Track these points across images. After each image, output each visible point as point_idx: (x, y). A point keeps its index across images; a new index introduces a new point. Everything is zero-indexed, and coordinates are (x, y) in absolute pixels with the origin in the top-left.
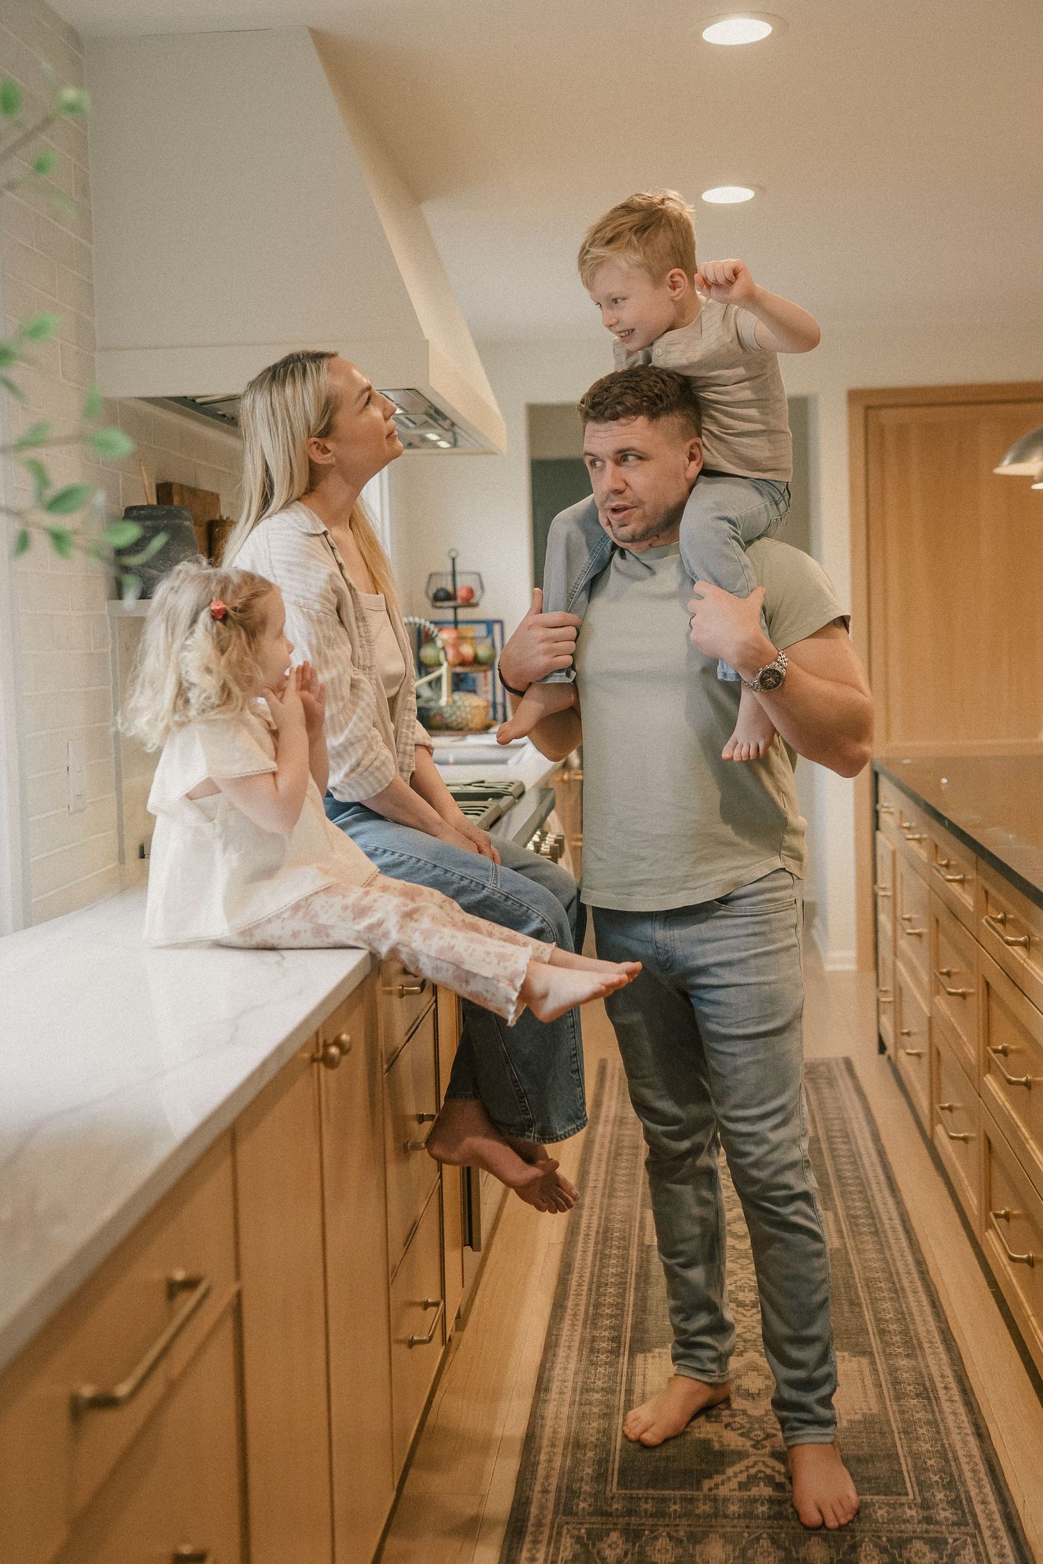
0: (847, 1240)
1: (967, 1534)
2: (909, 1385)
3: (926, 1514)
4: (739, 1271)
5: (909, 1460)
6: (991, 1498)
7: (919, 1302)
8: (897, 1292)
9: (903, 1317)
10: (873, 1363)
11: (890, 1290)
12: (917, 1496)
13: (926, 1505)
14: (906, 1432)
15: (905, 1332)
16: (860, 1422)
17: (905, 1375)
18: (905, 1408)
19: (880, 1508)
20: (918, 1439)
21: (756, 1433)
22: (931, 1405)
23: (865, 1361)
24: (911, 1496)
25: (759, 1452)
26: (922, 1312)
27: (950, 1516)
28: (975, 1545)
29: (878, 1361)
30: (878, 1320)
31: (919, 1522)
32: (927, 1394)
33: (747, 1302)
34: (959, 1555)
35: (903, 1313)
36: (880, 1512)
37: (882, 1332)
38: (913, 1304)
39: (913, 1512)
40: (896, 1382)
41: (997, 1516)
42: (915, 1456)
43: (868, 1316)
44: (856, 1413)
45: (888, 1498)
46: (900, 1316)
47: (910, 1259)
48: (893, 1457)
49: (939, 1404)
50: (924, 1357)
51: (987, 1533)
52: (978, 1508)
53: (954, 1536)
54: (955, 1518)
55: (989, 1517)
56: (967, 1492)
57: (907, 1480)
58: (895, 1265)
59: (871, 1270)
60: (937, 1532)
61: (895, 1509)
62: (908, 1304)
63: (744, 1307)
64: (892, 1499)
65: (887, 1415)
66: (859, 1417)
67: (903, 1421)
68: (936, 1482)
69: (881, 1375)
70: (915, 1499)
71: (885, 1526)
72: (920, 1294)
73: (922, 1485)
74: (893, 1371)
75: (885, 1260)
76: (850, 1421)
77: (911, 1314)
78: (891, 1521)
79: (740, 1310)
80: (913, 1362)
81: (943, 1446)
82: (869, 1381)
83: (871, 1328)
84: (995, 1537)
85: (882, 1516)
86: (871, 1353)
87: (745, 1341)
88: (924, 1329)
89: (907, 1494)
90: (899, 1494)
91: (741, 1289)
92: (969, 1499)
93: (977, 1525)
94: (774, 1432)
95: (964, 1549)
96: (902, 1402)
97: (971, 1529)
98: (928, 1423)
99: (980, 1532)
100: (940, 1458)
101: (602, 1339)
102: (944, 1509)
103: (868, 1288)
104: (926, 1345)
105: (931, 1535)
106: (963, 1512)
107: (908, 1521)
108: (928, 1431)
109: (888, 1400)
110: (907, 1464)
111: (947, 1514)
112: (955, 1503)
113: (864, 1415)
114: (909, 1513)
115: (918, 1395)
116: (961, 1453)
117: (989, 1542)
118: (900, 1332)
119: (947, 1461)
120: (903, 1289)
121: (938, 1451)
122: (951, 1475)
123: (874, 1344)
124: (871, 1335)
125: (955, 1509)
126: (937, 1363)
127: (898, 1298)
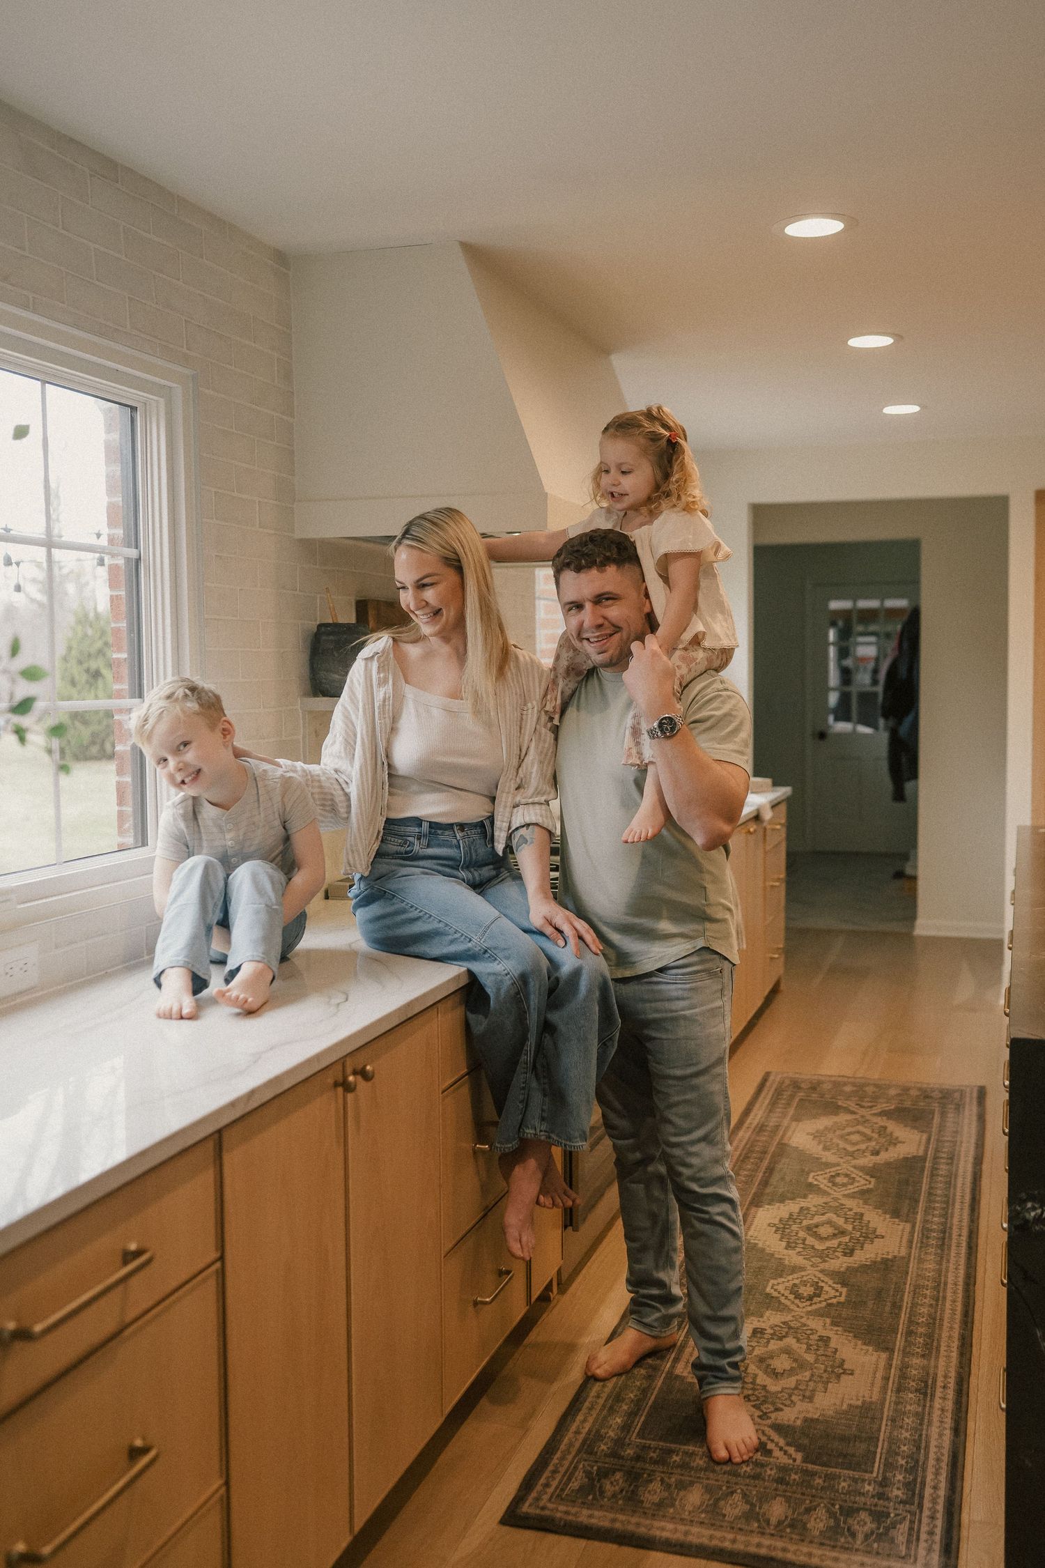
0: (913, 1252)
1: (909, 1512)
2: (914, 1381)
3: (881, 1490)
4: (809, 1268)
5: (886, 1444)
6: (943, 1485)
7: (953, 1310)
8: (938, 1299)
9: (934, 1322)
10: (890, 1359)
11: (932, 1298)
12: (880, 1475)
13: (884, 1483)
14: (893, 1420)
15: (930, 1336)
16: (857, 1407)
17: (914, 1372)
18: (901, 1400)
19: (844, 1480)
20: (901, 1427)
21: (766, 1406)
22: (925, 1400)
23: (884, 1356)
24: (875, 1475)
25: (764, 1422)
26: (952, 1319)
27: (901, 1495)
28: (912, 1522)
29: (895, 1357)
30: (910, 1321)
31: (873, 1496)
32: (925, 1390)
33: (805, 1294)
34: (895, 1528)
35: (934, 1319)
36: (843, 1484)
37: (909, 1333)
38: (948, 1312)
39: (871, 1488)
40: (903, 1376)
41: (941, 1501)
42: (892, 1441)
43: (903, 1317)
44: (858, 1400)
45: (855, 1473)
46: (931, 1321)
47: (962, 1272)
48: (874, 1439)
49: (932, 1400)
50: (937, 1358)
51: (926, 1513)
52: (928, 1491)
53: (897, 1512)
54: (905, 1497)
55: (934, 1501)
56: (924, 1477)
57: (877, 1460)
58: (946, 1277)
59: (924, 1278)
60: (884, 1507)
61: (856, 1483)
62: (943, 1311)
63: (800, 1299)
64: (857, 1475)
65: (883, 1404)
66: (859, 1403)
67: (896, 1410)
68: (902, 1465)
69: (893, 1370)
70: (877, 1477)
71: (842, 1496)
72: (957, 1304)
73: (889, 1466)
74: (904, 1367)
75: (939, 1271)
76: (850, 1405)
77: (942, 1319)
78: (849, 1493)
79: (797, 1301)
80: (925, 1362)
81: (921, 1435)
82: (879, 1375)
83: (901, 1328)
84: (932, 1518)
85: (844, 1487)
86: (893, 1351)
87: (790, 1328)
88: (948, 1334)
89: (872, 1472)
90: (866, 1471)
91: (804, 1283)
92: (923, 1484)
93: (921, 1506)
94: (781, 1406)
95: (901, 1523)
96: (901, 1394)
97: (914, 1508)
98: (917, 1414)
99: (921, 1512)
100: (914, 1446)
102: (898, 1489)
103: (915, 1294)
104: (943, 1348)
105: (878, 1508)
106: (914, 1494)
107: (863, 1494)
108: (913, 1422)
109: (889, 1391)
110: (882, 1449)
111: (899, 1493)
112: (909, 1486)
113: (864, 1402)
114: (867, 1487)
115: (916, 1390)
116: (933, 1443)
117: (925, 1520)
118: (925, 1335)
119: (919, 1448)
120: (944, 1298)
121: (914, 1440)
122: (917, 1461)
123: (898, 1343)
124: (899, 1336)
125: (908, 1490)
126: (946, 1364)
127: (937, 1305)
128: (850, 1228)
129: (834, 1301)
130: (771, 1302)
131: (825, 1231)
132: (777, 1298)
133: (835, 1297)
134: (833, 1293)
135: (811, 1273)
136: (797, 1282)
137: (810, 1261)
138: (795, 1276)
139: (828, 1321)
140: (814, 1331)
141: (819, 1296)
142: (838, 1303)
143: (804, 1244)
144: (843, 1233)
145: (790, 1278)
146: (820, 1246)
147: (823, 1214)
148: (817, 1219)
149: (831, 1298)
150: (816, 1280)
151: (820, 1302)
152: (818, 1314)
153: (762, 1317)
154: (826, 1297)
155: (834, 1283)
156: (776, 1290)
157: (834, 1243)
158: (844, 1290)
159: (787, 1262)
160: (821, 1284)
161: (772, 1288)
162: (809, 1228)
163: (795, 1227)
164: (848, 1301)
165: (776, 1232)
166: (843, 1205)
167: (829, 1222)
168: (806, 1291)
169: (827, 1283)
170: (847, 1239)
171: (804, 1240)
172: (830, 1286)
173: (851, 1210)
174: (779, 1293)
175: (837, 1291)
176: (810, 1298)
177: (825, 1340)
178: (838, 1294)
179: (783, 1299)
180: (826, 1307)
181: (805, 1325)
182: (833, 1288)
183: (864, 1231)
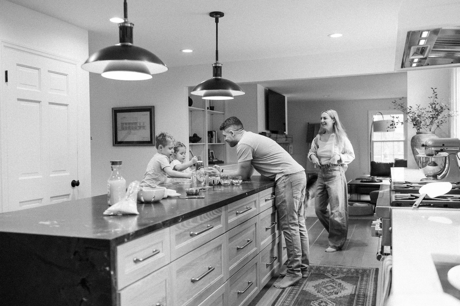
17: (297, 287)
23: (304, 290)
37: (296, 294)
43: (296, 298)
46: (289, 297)
69: (303, 287)
74: (300, 287)
79: (326, 301)
82: (306, 286)
86: (301, 290)
87: (328, 295)
88: (286, 294)
101: (362, 297)
113: (311, 281)
118: (292, 294)
123: (300, 292)
129: (315, 301)
130: (334, 301)
133: (314, 302)
134: (315, 303)
139: (317, 296)
140: (321, 294)
141: (319, 302)
142: (314, 301)
149: (316, 302)
151: (319, 301)
152: (319, 298)
153: (336, 297)
154: (317, 302)
156: (332, 304)
158: (311, 304)
161: (334, 305)
164: (311, 301)
168: (323, 304)
172: (316, 305)
174: (331, 303)
175: (314, 304)
176: (322, 302)
177: (318, 292)
178: (314, 303)
179: (330, 302)
180: (318, 300)
181: (324, 295)
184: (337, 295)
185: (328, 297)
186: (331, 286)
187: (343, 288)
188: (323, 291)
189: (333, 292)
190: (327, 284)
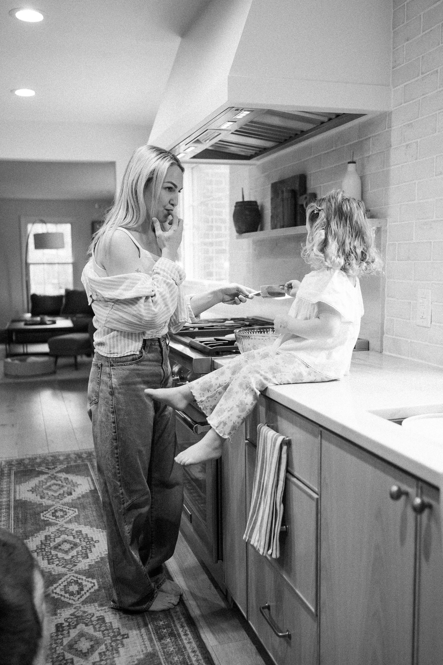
4: (64, 524)
33: (59, 512)
63: (61, 510)
79: (61, 508)
87: (58, 498)
91: (62, 517)
128: (53, 552)
129: (45, 513)
130: (72, 505)
131: (66, 546)
132: (71, 507)
134: (47, 516)
135: (61, 522)
136: (66, 516)
137: (65, 528)
138: (68, 519)
139: (44, 505)
140: (48, 498)
141: (52, 512)
142: (43, 513)
143: (73, 535)
144: (55, 548)
145: (70, 517)
146: (64, 537)
147: (73, 557)
148: (74, 553)
149: (47, 513)
150: (57, 519)
151: (51, 510)
152: (48, 506)
153: (72, 500)
154: (49, 513)
155: (48, 520)
156: (74, 511)
157: (58, 540)
158: (42, 518)
159: (76, 524)
160: (54, 518)
161: (76, 511)
162: (76, 545)
163: (84, 544)
164: (39, 514)
165: (92, 539)
166: (64, 567)
167: (66, 552)
168: (59, 514)
169: (52, 519)
170: (52, 545)
171: (74, 537)
172: (50, 518)
173: (57, 565)
174: (71, 510)
175: (45, 517)
176: (56, 511)
178: (45, 515)
179: (68, 508)
180: (48, 509)
181: (53, 501)
182: (48, 518)
183: (44, 553)
184: (72, 496)
185: (61, 502)
186: (56, 485)
187: (75, 485)
188: (48, 494)
189: (64, 492)
190: (48, 484)
